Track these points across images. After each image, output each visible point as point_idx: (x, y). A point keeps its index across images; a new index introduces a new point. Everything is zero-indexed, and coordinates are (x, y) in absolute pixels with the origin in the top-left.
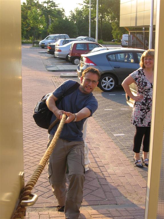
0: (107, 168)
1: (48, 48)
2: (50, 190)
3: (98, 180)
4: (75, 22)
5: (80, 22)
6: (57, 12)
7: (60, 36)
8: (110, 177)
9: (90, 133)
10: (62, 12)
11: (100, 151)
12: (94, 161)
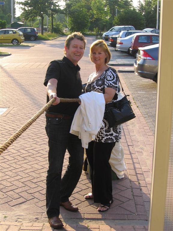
0: (145, 177)
1: (110, 41)
2: (74, 198)
3: (132, 190)
4: (144, 13)
5: (148, 13)
6: (124, 3)
7: (125, 27)
8: (147, 187)
9: (136, 135)
10: (130, 2)
11: (143, 156)
12: (133, 168)
